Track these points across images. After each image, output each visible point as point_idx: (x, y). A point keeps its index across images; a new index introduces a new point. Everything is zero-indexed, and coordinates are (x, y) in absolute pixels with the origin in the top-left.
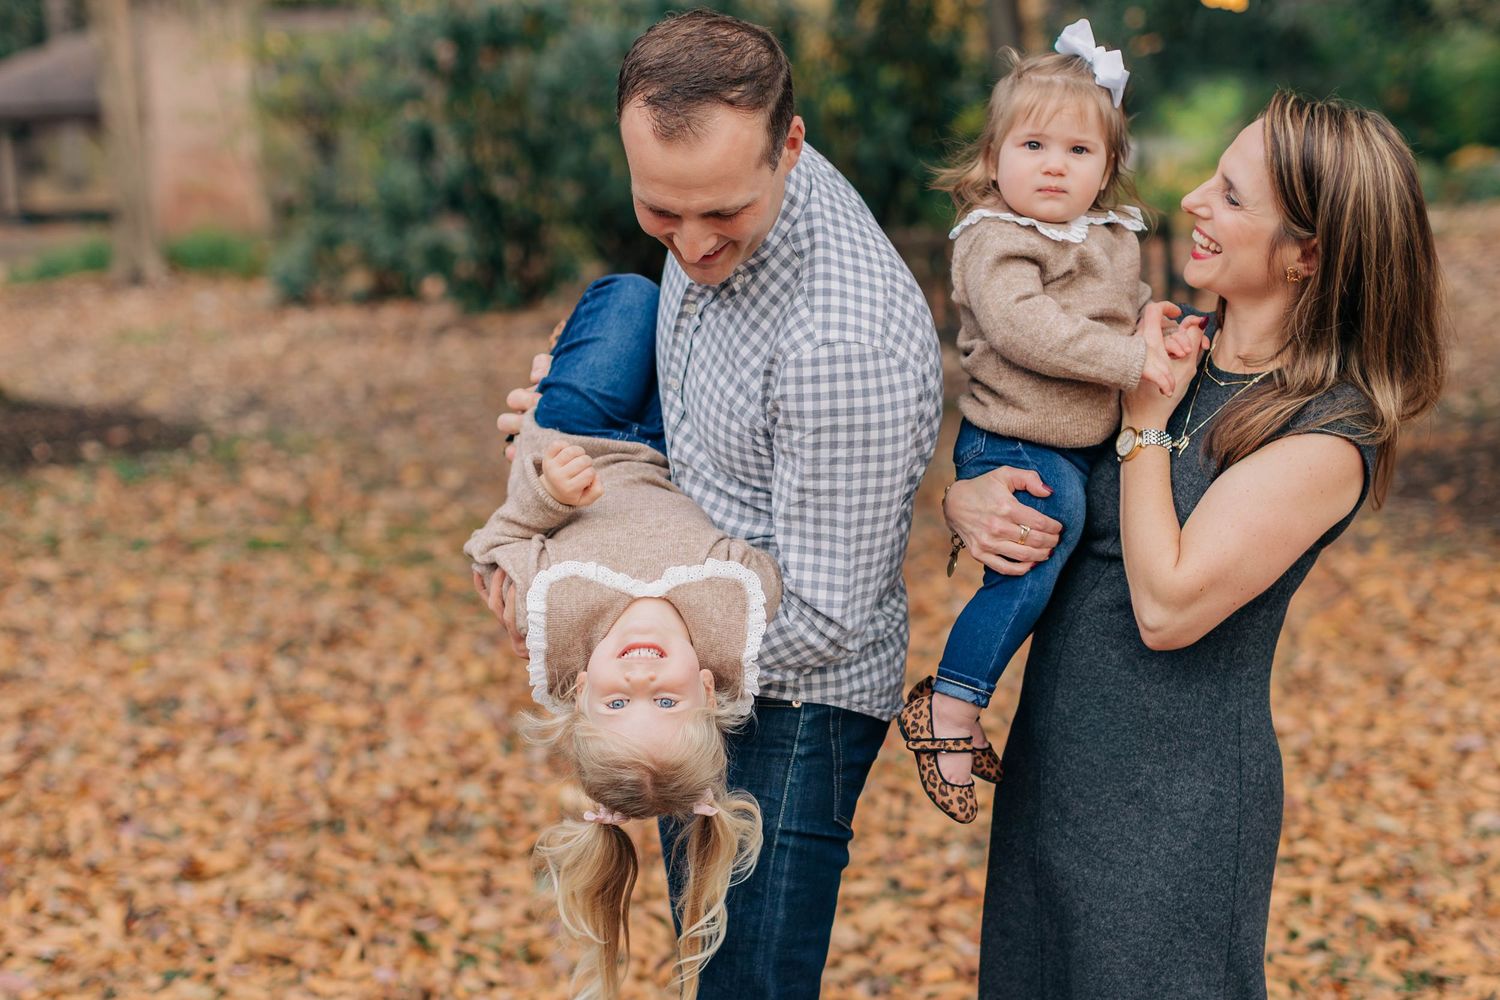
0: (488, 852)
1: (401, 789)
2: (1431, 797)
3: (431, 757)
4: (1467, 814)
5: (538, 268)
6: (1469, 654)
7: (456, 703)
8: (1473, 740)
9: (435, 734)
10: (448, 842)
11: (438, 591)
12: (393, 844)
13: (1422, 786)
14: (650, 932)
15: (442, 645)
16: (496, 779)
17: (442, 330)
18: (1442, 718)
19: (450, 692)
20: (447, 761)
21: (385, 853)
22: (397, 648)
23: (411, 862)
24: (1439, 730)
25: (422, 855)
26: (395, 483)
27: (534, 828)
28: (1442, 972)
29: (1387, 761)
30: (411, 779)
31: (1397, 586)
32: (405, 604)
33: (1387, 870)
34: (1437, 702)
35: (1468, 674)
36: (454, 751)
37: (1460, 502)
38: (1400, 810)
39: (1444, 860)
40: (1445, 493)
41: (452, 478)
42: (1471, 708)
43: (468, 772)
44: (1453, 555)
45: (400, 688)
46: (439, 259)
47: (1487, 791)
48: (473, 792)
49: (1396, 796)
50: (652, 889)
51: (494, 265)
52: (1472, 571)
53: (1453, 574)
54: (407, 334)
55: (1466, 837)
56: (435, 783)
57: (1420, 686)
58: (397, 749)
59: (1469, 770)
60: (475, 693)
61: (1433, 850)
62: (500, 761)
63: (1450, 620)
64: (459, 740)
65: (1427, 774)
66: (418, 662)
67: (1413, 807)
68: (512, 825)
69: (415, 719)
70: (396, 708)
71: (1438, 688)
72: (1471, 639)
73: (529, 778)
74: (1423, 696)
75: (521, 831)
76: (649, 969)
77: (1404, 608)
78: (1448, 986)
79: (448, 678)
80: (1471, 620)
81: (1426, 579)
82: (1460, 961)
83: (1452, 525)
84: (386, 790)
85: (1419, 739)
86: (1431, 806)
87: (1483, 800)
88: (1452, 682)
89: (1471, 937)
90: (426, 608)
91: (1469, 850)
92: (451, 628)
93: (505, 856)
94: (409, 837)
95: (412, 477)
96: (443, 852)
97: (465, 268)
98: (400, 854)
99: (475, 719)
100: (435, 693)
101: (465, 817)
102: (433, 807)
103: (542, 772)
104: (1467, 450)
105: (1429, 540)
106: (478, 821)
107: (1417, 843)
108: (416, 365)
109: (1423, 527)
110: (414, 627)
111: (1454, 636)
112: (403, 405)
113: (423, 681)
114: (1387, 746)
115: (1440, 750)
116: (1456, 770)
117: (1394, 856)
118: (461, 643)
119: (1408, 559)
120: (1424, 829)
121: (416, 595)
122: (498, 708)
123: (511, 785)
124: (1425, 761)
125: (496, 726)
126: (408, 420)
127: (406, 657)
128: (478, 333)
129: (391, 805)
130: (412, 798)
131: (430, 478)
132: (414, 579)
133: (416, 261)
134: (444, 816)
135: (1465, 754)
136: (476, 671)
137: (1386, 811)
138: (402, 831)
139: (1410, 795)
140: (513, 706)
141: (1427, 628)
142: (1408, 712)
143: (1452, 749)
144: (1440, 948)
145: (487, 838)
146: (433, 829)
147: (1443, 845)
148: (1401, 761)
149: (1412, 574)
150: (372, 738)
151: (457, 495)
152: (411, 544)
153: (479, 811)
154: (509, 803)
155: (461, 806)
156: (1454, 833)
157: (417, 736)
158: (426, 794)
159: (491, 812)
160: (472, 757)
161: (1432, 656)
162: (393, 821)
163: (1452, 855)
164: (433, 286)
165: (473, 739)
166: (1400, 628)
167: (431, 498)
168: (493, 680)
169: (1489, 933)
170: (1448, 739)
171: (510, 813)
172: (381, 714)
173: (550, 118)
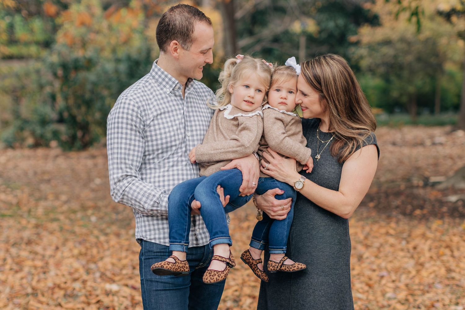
0: (84, 302)
1: (55, 284)
2: (373, 289)
3: (63, 275)
4: (384, 294)
5: (87, 138)
6: (382, 249)
7: (71, 260)
8: (384, 273)
9: (64, 269)
10: (70, 299)
11: (61, 229)
12: (53, 300)
13: (370, 286)
15: (64, 244)
16: (84, 282)
17: (57, 156)
18: (375, 267)
19: (69, 258)
20: (68, 277)
21: (51, 302)
22: (50, 245)
23: (60, 305)
24: (374, 271)
25: (63, 303)
26: (46, 199)
27: (97, 296)
29: (359, 279)
30: (58, 281)
31: (359, 230)
32: (52, 233)
33: (360, 308)
34: (372, 263)
35: (381, 255)
36: (71, 274)
37: (375, 207)
38: (363, 293)
39: (378, 306)
40: (372, 205)
41: (64, 198)
42: (383, 264)
43: (75, 280)
44: (375, 222)
45: (51, 256)
46: (56, 135)
47: (390, 288)
48: (77, 285)
49: (362, 288)
51: (73, 138)
52: (381, 227)
53: (375, 227)
54: (46, 157)
55: (384, 300)
56: (66, 283)
57: (367, 258)
58: (52, 273)
59: (384, 282)
60: (77, 257)
61: (374, 303)
62: (85, 277)
63: (375, 240)
64: (72, 271)
65: (371, 282)
66: (57, 248)
67: (367, 291)
68: (90, 295)
69: (58, 265)
70: (51, 262)
71: (373, 259)
72: (382, 245)
73: (95, 281)
74: (368, 261)
75: (94, 297)
77: (361, 237)
79: (67, 254)
80: (381, 240)
81: (367, 229)
83: (374, 214)
84: (50, 284)
85: (368, 273)
86: (373, 291)
87: (388, 290)
88: (377, 257)
90: (58, 234)
91: (385, 303)
92: (66, 240)
93: (89, 304)
94: (58, 298)
95: (51, 197)
96: (70, 302)
97: (64, 137)
98: (56, 303)
99: (76, 265)
100: (63, 258)
101: (75, 292)
102: (65, 289)
103: (99, 280)
104: (378, 193)
105: (367, 218)
106: (80, 294)
107: (370, 301)
108: (50, 166)
109: (365, 215)
110: (55, 239)
111: (377, 244)
112: (46, 177)
113: (59, 254)
114: (358, 274)
115: (375, 276)
116: (380, 281)
117: (362, 305)
118: (70, 244)
119: (361, 223)
120: (371, 297)
121: (55, 230)
122: (84, 262)
123: (89, 283)
124: (370, 279)
125: (84, 267)
126: (49, 181)
127: (53, 247)
128: (68, 157)
129: (53, 289)
130: (59, 287)
131: (57, 197)
132: (54, 226)
133: (49, 135)
134: (69, 292)
135: (382, 277)
136: (76, 252)
137: (360, 293)
138: (55, 296)
139: (366, 288)
140: (88, 262)
141: (369, 243)
142: (364, 265)
143: (378, 276)
145: (83, 299)
146: (65, 296)
147: (377, 302)
148: (362, 279)
149: (363, 228)
150: (44, 270)
151: (66, 202)
152: (52, 216)
153: (80, 291)
154: (89, 288)
155: (74, 289)
156: (380, 299)
157: (59, 270)
158: (63, 285)
159: (84, 291)
160: (76, 275)
161: (371, 250)
162: (53, 293)
163: (380, 304)
164: (54, 144)
165: (77, 270)
166: (361, 242)
167: (57, 203)
168: (81, 254)
170: (377, 273)
171: (90, 291)
172: (47, 263)
173: (92, 92)
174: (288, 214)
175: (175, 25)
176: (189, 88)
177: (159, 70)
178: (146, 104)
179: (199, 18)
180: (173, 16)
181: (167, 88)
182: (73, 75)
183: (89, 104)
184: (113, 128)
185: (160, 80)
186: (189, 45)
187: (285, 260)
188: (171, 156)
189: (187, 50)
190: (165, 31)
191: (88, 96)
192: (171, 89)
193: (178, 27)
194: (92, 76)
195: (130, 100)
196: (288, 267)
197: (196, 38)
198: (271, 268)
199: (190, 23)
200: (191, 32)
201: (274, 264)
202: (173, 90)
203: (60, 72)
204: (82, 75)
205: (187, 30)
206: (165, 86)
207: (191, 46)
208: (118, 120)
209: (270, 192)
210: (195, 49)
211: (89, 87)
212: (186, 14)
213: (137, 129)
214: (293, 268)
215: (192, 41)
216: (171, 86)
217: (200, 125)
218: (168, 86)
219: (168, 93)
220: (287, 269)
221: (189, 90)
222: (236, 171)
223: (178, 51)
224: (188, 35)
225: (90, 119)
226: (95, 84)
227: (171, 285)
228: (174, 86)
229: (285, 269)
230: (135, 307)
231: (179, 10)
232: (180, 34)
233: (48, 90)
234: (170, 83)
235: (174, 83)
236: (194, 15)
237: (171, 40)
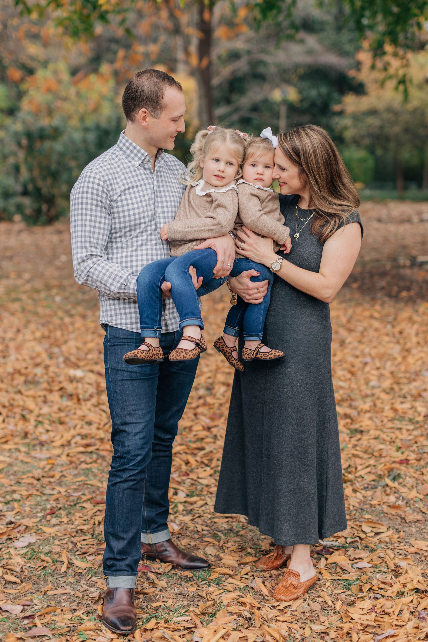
0: (45, 389)
1: (15, 370)
2: (356, 377)
3: (24, 360)
4: (367, 382)
5: (53, 212)
6: (365, 334)
7: (33, 344)
8: (368, 359)
9: (25, 353)
10: (31, 386)
11: (23, 310)
12: (13, 386)
13: (352, 373)
14: (101, 415)
15: (26, 326)
16: (47, 367)
17: (20, 231)
18: (358, 353)
19: (30, 341)
20: (29, 362)
21: (10, 389)
22: (11, 327)
23: (20, 392)
24: (357, 357)
25: (23, 390)
26: (8, 277)
27: (60, 382)
28: (362, 429)
29: (341, 366)
30: (18, 366)
31: (341, 313)
32: (13, 314)
33: (342, 398)
34: (355, 348)
35: (365, 340)
36: (32, 358)
37: (360, 288)
38: (345, 381)
39: (361, 395)
40: (355, 285)
41: (27, 276)
42: (367, 350)
43: (37, 365)
44: (359, 304)
45: (12, 339)
46: (20, 208)
47: (374, 375)
48: (39, 371)
49: (344, 376)
50: (101, 402)
51: (38, 212)
52: (365, 310)
53: (359, 310)
54: (9, 233)
55: (367, 388)
56: (26, 368)
57: (350, 343)
58: (13, 357)
59: (367, 369)
60: (39, 341)
61: (357, 392)
62: (48, 362)
63: (358, 324)
64: (34, 355)
65: (354, 370)
66: (18, 331)
67: (350, 379)
68: (53, 381)
69: (19, 348)
70: (12, 345)
71: (356, 344)
72: (365, 329)
73: (58, 366)
74: (351, 346)
75: (56, 383)
76: (101, 426)
77: (344, 320)
78: (364, 433)
79: (28, 336)
80: (365, 324)
81: (350, 312)
82: (367, 426)
83: (357, 295)
84: (10, 369)
85: (350, 359)
86: (356, 379)
87: (372, 377)
88: (360, 342)
89: (370, 418)
90: (20, 315)
91: (369, 392)
92: (28, 322)
93: (51, 391)
94: (18, 385)
95: (13, 275)
96: (30, 389)
97: (28, 211)
98: (16, 390)
99: (39, 348)
100: (24, 341)
101: (37, 379)
102: (26, 375)
103: (62, 365)
104: (362, 273)
105: (350, 300)
106: (41, 380)
107: (352, 390)
108: (13, 242)
109: (348, 296)
110: (17, 321)
111: (360, 329)
112: (8, 254)
113: (20, 337)
114: (340, 361)
115: (358, 362)
116: (363, 368)
117: (344, 394)
118: (32, 326)
119: (343, 305)
120: (354, 386)
121: (16, 311)
122: (46, 346)
123: (52, 369)
124: (353, 366)
125: (46, 351)
126: (11, 258)
127: (14, 330)
128: (32, 232)
129: (12, 375)
130: (19, 372)
131: (19, 275)
132: (16, 306)
133: (12, 209)
134: (30, 378)
135: (366, 364)
136: (38, 334)
137: (341, 380)
138: (15, 383)
139: (349, 376)
140: (51, 345)
141: (352, 326)
142: (346, 351)
143: (361, 362)
144: (361, 421)
145: (45, 385)
146: (26, 382)
147: (360, 391)
148: (345, 365)
149: (345, 310)
150: (4, 354)
151: (29, 281)
152: (14, 295)
153: (42, 377)
154: (51, 374)
155: (35, 375)
156: (363, 387)
157: (20, 354)
158: (23, 371)
159: (46, 377)
160: (38, 360)
161: (354, 334)
162: (13, 380)
163: (363, 393)
164: (17, 218)
165: (39, 355)
166: (343, 326)
167: (19, 282)
168: (43, 337)
169: (376, 417)
170: (360, 359)
171: (53, 378)
172: (7, 347)
173: (59, 163)
174: (265, 297)
175: (143, 91)
176: (160, 161)
177: (127, 141)
178: (113, 178)
179: (168, 83)
180: (141, 82)
181: (135, 161)
182: (38, 145)
183: (55, 175)
184: (76, 204)
185: (128, 152)
186: (158, 112)
187: (261, 348)
188: (140, 235)
189: (156, 118)
190: (133, 98)
191: (54, 167)
192: (140, 162)
193: (147, 93)
194: (58, 146)
195: (96, 173)
196: (264, 355)
197: (167, 105)
198: (246, 356)
199: (159, 89)
200: (161, 98)
201: (249, 352)
202: (142, 162)
203: (24, 142)
204: (47, 144)
205: (157, 96)
206: (133, 159)
207: (161, 113)
208: (82, 195)
209: (245, 273)
210: (165, 116)
211: (55, 157)
212: (155, 79)
213: (103, 205)
214: (270, 356)
215: (162, 108)
216: (140, 159)
217: (171, 201)
218: (136, 159)
219: (137, 165)
220: (263, 357)
221: (159, 163)
222: (210, 250)
223: (147, 119)
224: (157, 102)
225: (56, 191)
226: (62, 155)
227: (138, 374)
228: (143, 158)
229: (261, 357)
230: (101, 395)
231: (146, 75)
232: (149, 101)
233: (11, 160)
234: (139, 155)
235: (143, 155)
236: (164, 80)
237: (140, 108)
